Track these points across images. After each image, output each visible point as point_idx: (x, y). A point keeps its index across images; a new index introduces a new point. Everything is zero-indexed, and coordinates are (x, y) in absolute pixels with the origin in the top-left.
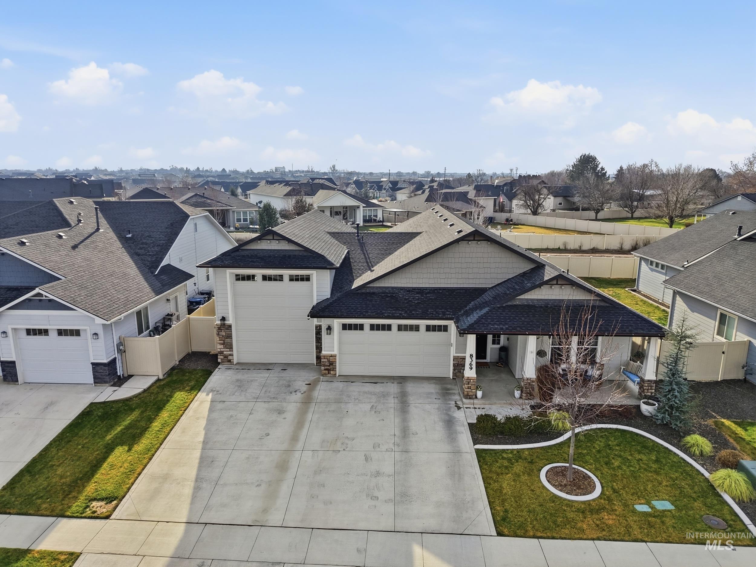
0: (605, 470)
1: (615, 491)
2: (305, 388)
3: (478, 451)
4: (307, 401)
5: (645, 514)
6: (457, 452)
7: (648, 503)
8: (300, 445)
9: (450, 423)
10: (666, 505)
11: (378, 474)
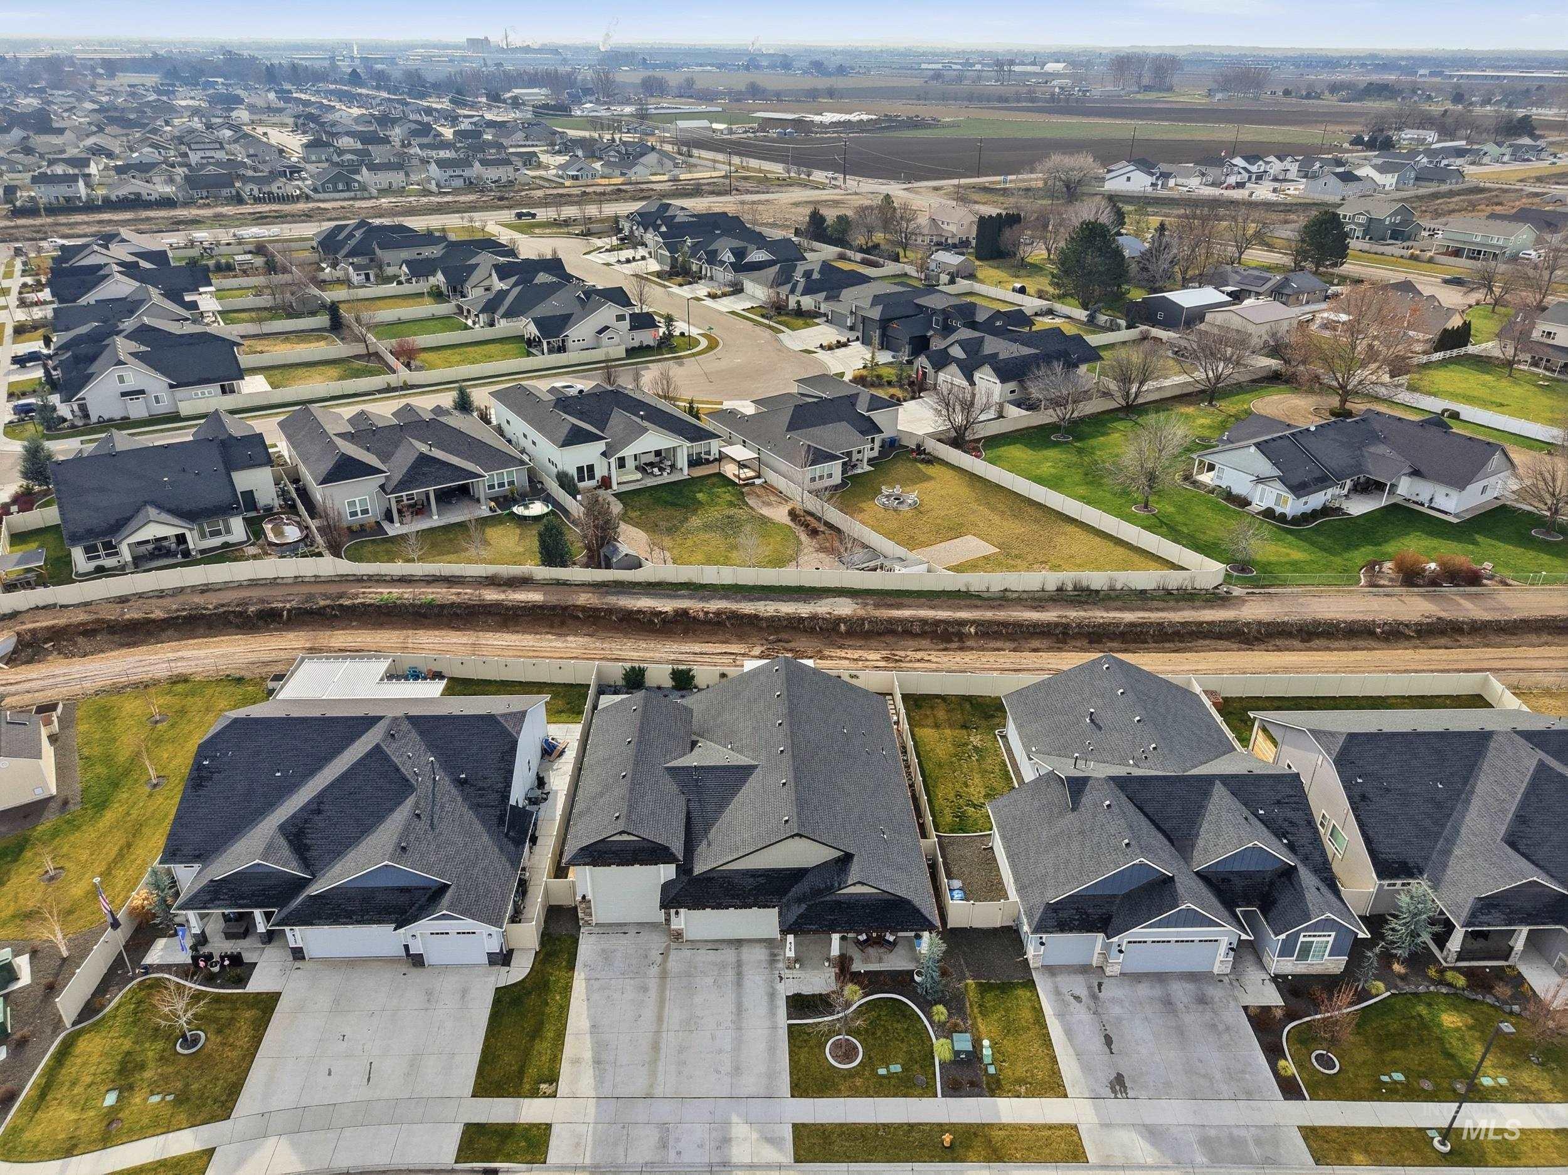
0: (870, 1041)
1: (870, 1058)
2: (659, 959)
3: (790, 1026)
4: (664, 975)
5: (883, 1076)
6: (774, 1028)
7: (887, 1067)
8: (665, 1026)
9: (772, 995)
10: (896, 1068)
11: (720, 1051)
